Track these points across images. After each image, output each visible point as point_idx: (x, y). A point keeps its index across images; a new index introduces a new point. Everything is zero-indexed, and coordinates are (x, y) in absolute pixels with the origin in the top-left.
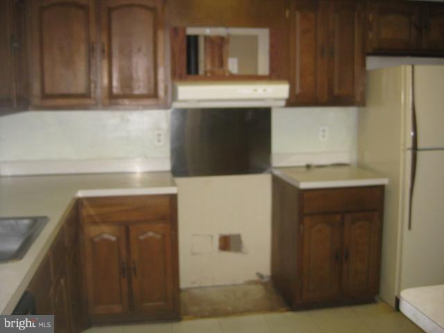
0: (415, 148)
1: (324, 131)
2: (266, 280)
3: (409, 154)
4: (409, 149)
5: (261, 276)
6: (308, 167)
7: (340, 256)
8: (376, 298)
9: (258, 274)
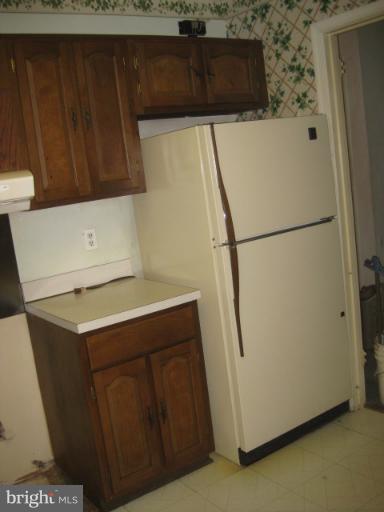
0: (232, 242)
1: (90, 235)
2: (48, 467)
3: (225, 252)
4: (224, 244)
5: (40, 464)
6: (78, 291)
7: (154, 417)
8: (211, 456)
9: (35, 462)
